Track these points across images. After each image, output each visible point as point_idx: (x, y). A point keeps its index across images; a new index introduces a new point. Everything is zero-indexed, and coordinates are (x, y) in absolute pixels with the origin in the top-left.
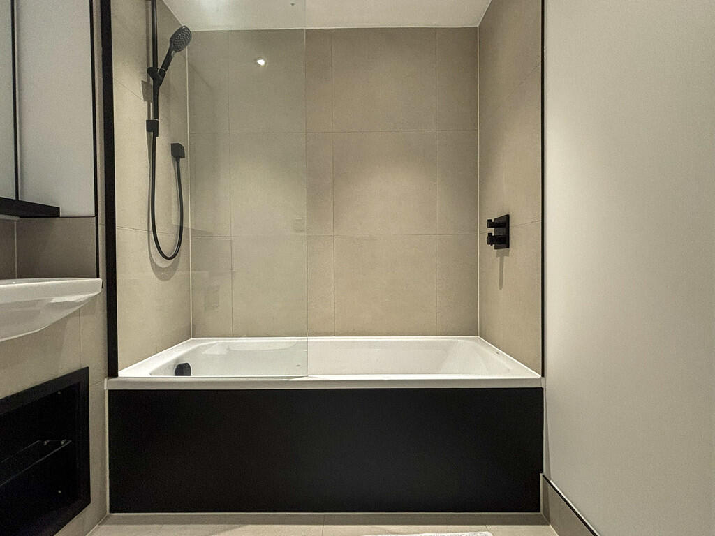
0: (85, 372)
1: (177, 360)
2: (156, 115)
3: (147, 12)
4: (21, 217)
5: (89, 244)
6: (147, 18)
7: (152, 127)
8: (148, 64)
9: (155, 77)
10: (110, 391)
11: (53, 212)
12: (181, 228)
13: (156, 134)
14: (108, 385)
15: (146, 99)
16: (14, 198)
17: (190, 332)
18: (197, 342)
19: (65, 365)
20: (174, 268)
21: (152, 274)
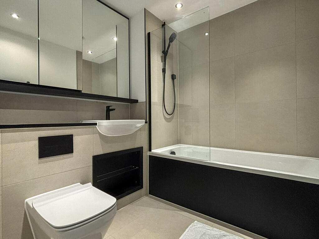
0: (142, 148)
1: (171, 150)
2: (165, 67)
3: (163, 32)
4: (131, 103)
5: (144, 109)
6: (163, 34)
7: (164, 71)
8: (163, 49)
9: (165, 54)
10: (149, 155)
11: (136, 101)
12: (175, 104)
13: (165, 73)
14: (149, 153)
15: (162, 61)
16: (129, 98)
17: (179, 142)
18: (180, 145)
19: (137, 145)
20: (172, 118)
21: (164, 120)
